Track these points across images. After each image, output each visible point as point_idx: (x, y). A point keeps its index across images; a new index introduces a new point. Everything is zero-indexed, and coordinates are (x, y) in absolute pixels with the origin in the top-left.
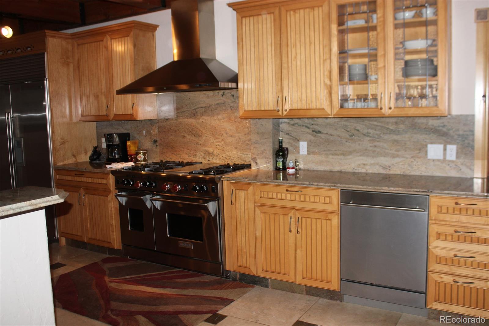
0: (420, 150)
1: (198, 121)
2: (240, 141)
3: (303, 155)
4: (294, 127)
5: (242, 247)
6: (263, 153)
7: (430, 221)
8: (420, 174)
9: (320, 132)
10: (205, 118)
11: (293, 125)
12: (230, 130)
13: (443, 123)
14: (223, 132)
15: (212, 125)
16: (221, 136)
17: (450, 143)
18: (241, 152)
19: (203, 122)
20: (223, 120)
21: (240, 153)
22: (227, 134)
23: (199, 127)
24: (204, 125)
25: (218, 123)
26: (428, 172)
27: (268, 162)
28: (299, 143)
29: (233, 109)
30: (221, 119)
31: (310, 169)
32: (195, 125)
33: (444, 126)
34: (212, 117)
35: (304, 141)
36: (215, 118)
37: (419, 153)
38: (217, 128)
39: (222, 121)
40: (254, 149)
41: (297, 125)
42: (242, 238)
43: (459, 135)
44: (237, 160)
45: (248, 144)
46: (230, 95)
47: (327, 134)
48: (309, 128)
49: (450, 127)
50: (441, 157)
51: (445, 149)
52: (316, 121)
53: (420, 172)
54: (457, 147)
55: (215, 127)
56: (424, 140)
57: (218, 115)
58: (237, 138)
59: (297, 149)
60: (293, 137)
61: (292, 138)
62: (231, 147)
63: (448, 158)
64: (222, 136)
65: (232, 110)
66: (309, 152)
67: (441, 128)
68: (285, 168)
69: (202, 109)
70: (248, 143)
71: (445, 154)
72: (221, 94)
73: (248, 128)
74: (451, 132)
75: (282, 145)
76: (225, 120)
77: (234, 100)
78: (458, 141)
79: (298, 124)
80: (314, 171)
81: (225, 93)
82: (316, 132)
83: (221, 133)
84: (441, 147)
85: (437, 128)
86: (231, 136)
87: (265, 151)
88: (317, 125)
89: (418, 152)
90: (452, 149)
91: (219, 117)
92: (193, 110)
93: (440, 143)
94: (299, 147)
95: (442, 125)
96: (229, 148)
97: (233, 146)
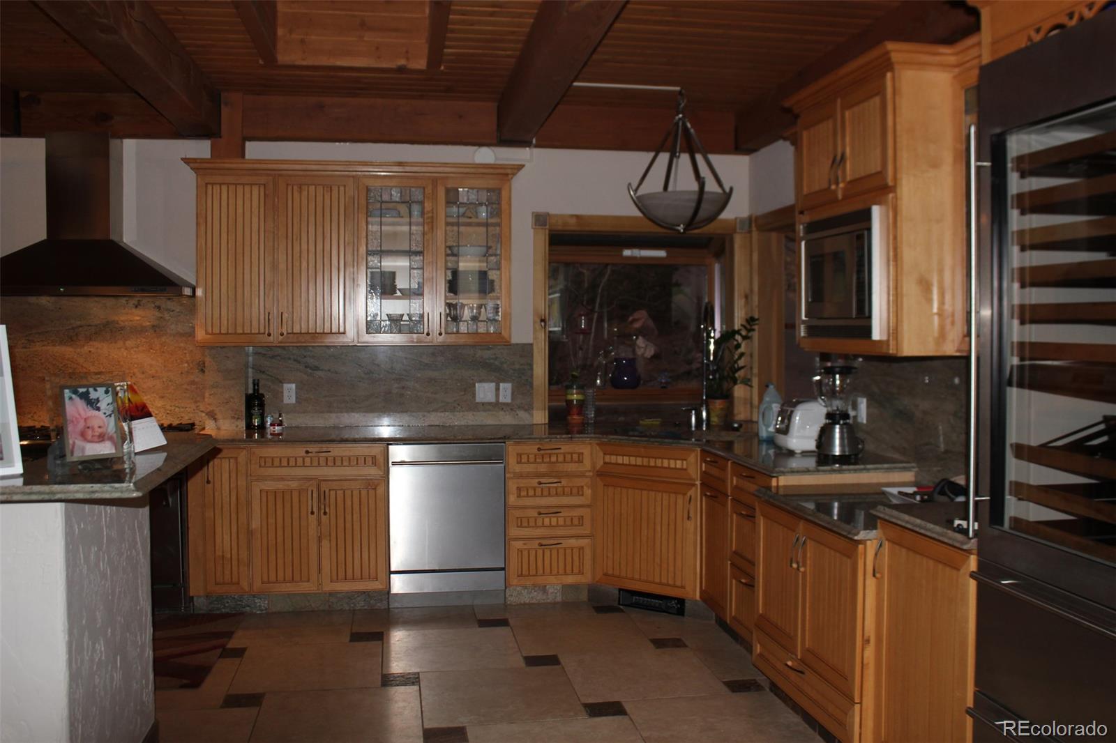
0: (465, 390)
1: (79, 350)
2: (172, 385)
3: (288, 404)
4: (274, 360)
5: (223, 552)
6: (227, 402)
7: (507, 475)
8: (466, 424)
9: (317, 368)
10: (97, 344)
11: (273, 357)
12: (151, 366)
13: (495, 354)
14: (136, 370)
15: (111, 357)
16: (131, 377)
17: (504, 381)
18: (173, 404)
19: (90, 352)
20: (135, 349)
21: (171, 406)
22: (143, 373)
23: (81, 360)
24: (94, 358)
25: (125, 354)
26: (476, 420)
27: (236, 416)
28: (282, 387)
29: (157, 329)
30: (132, 348)
31: (300, 426)
32: (73, 358)
33: (496, 358)
34: (111, 343)
35: (290, 382)
36: (120, 344)
37: (465, 394)
38: (122, 363)
39: (135, 351)
40: (211, 397)
41: (279, 358)
42: (225, 536)
43: (514, 370)
44: (164, 417)
45: (187, 389)
46: (153, 305)
47: (329, 370)
48: (299, 362)
49: (503, 360)
50: (493, 400)
51: (498, 389)
52: (311, 351)
53: (465, 421)
54: (513, 386)
55: (119, 362)
56: (470, 377)
57: (126, 340)
58: (164, 380)
59: (279, 395)
60: (272, 376)
61: (269, 377)
62: (152, 395)
63: (502, 399)
64: (134, 377)
65: (155, 331)
66: (299, 399)
67: (492, 361)
68: (262, 427)
69: (90, 328)
70: (188, 387)
71: (497, 395)
72: (134, 304)
73: (187, 362)
74: (505, 366)
75: (258, 389)
76: (140, 348)
77: (160, 315)
78: (514, 378)
79: (279, 356)
80: (306, 428)
81: (142, 303)
82: (311, 369)
83: (132, 371)
84: (493, 385)
85: (487, 361)
86: (153, 377)
87: (232, 400)
88: (313, 357)
89: (463, 393)
90: (506, 389)
91: (129, 343)
92: (69, 329)
93: (492, 381)
94: (282, 392)
95: (494, 356)
96: (149, 397)
97: (157, 394)
